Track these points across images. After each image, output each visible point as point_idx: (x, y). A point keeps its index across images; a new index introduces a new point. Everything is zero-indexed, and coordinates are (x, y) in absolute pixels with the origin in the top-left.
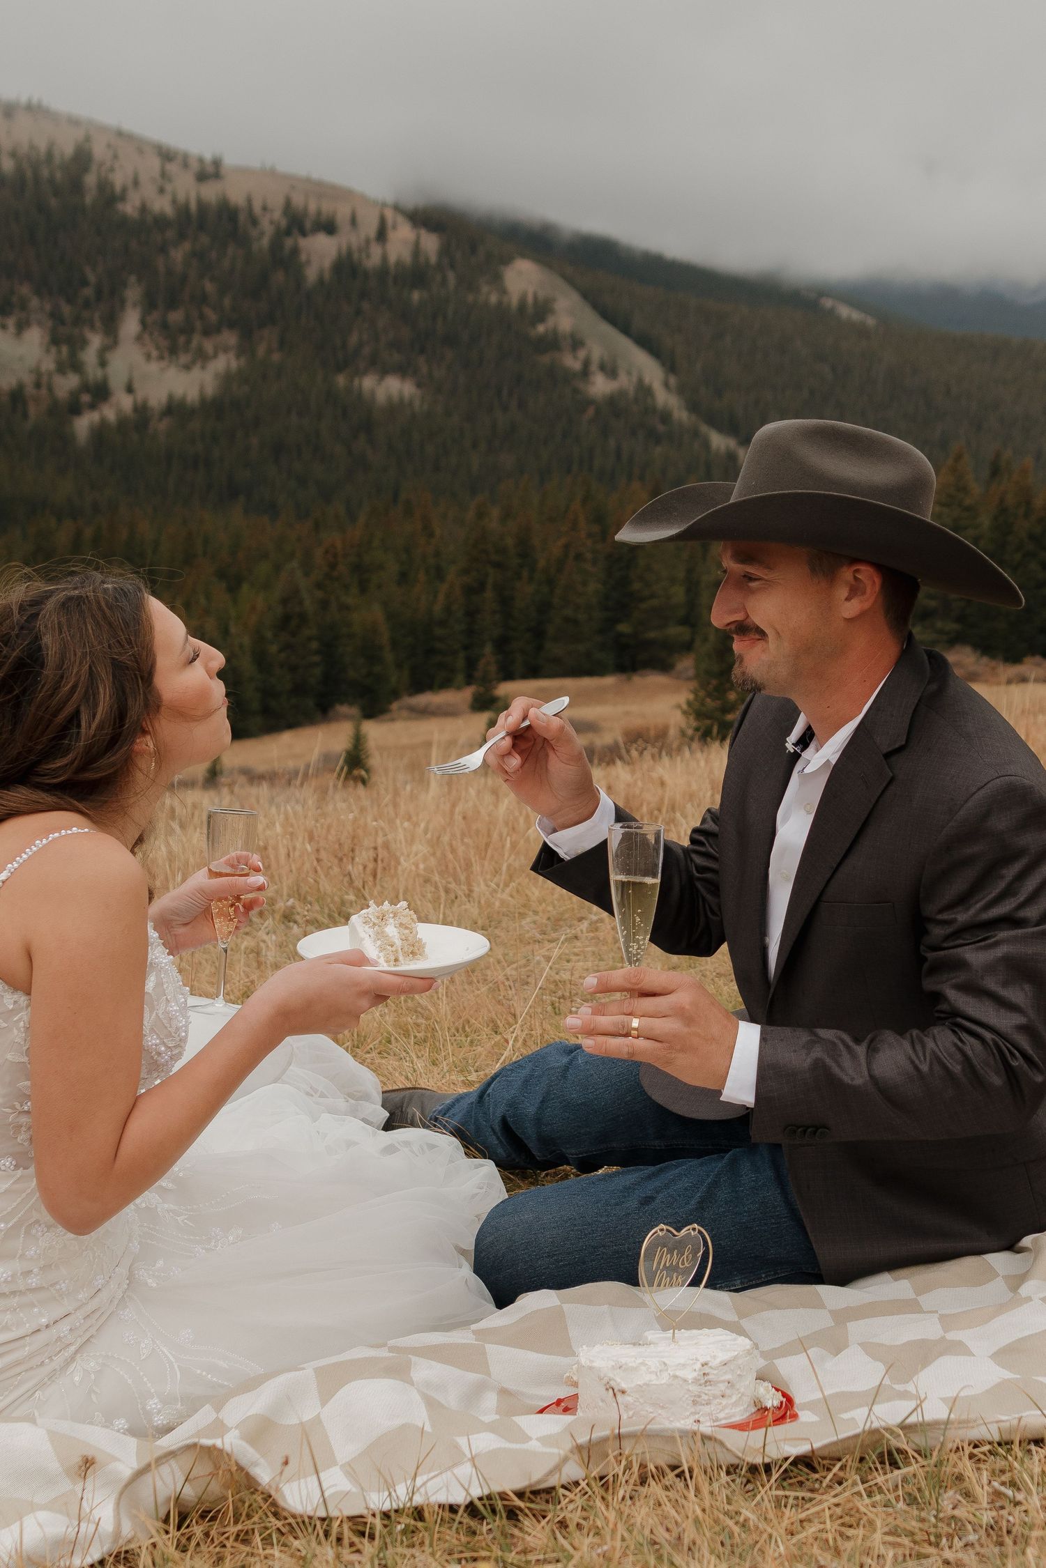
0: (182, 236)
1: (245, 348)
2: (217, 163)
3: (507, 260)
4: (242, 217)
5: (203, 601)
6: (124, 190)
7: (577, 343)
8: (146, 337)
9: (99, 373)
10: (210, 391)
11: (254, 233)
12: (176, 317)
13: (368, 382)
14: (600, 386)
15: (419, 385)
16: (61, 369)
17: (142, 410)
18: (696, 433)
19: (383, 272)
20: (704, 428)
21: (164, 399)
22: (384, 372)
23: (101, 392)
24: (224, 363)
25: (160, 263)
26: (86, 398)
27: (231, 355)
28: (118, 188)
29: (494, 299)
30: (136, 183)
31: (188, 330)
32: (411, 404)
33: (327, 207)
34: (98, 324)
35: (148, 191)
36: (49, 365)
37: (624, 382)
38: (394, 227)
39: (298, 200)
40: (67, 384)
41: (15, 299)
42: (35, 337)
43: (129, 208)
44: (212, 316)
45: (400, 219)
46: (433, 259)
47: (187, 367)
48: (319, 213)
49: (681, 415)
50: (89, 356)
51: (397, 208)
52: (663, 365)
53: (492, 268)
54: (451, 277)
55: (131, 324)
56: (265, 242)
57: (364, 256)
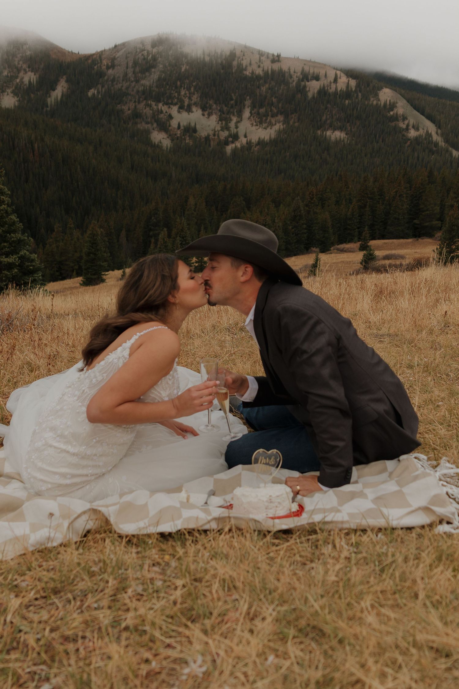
0: (265, 82)
1: (285, 122)
2: (279, 56)
3: (380, 89)
4: (287, 75)
5: (266, 211)
6: (246, 66)
7: (404, 118)
8: (252, 118)
9: (235, 130)
10: (273, 137)
11: (291, 81)
12: (262, 110)
13: (329, 133)
14: (413, 133)
15: (346, 134)
16: (222, 129)
17: (249, 143)
18: (447, 151)
19: (336, 93)
20: (450, 149)
21: (257, 140)
22: (335, 130)
23: (235, 137)
24: (278, 127)
25: (258, 91)
26: (230, 139)
27: (281, 124)
28: (244, 66)
29: (375, 103)
30: (250, 64)
31: (266, 115)
32: (343, 141)
33: (316, 71)
34: (236, 114)
35: (255, 67)
36: (218, 128)
37: (421, 132)
38: (340, 78)
39: (306, 69)
40: (224, 134)
41: (208, 105)
42: (214, 118)
43: (248, 73)
44: (275, 110)
45: (342, 74)
46: (354, 89)
47: (265, 128)
48: (314, 73)
49: (442, 144)
50: (232, 125)
51: (341, 70)
52: (436, 126)
53: (375, 91)
54: (360, 94)
55: (247, 113)
56: (294, 83)
57: (329, 88)
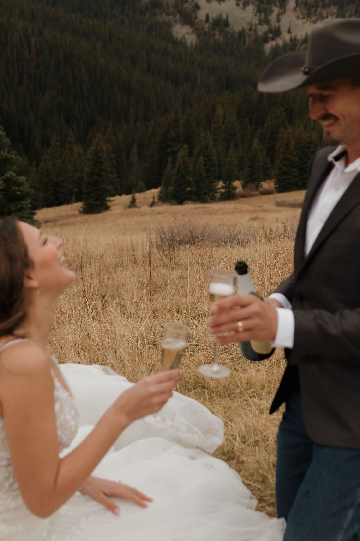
1: (340, 14)
8: (298, 9)
9: (277, 24)
16: (261, 23)
17: (294, 41)
21: (303, 37)
23: (277, 33)
26: (270, 35)
31: (316, 6)
34: (278, 4)
36: (256, 21)
40: (263, 29)
42: (251, 8)
44: (327, 0)
50: (273, 17)
55: (291, 3)
